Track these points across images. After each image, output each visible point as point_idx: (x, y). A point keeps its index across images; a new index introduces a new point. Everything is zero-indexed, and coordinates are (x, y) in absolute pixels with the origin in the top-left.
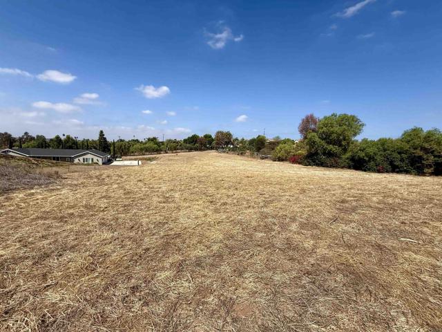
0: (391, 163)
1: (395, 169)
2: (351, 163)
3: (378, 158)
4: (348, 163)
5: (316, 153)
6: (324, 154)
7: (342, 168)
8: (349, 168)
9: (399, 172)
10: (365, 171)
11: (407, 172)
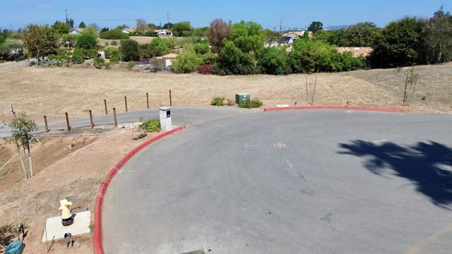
0: (292, 66)
1: (295, 71)
2: (264, 69)
3: (284, 63)
4: (261, 69)
5: (234, 62)
6: (241, 62)
7: (257, 73)
8: (263, 73)
9: (297, 72)
10: (276, 74)
11: (301, 72)
